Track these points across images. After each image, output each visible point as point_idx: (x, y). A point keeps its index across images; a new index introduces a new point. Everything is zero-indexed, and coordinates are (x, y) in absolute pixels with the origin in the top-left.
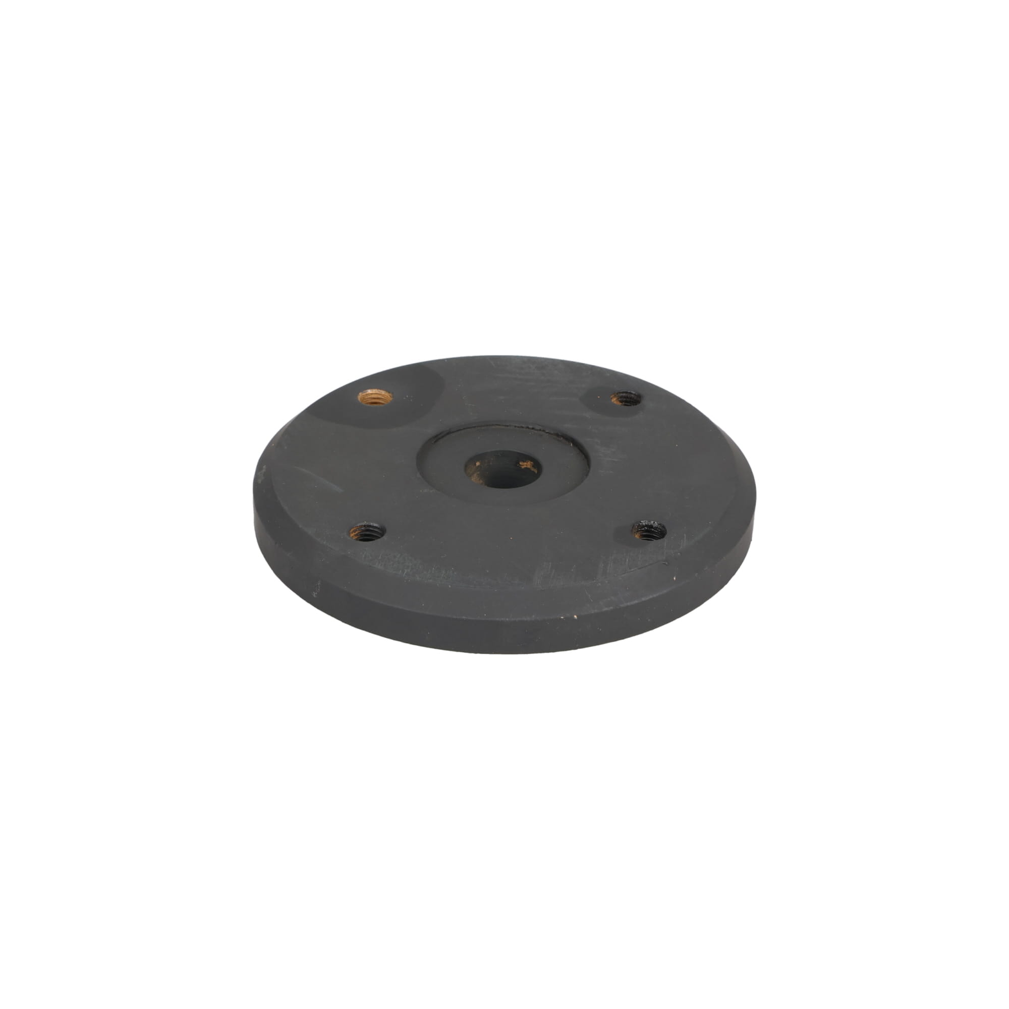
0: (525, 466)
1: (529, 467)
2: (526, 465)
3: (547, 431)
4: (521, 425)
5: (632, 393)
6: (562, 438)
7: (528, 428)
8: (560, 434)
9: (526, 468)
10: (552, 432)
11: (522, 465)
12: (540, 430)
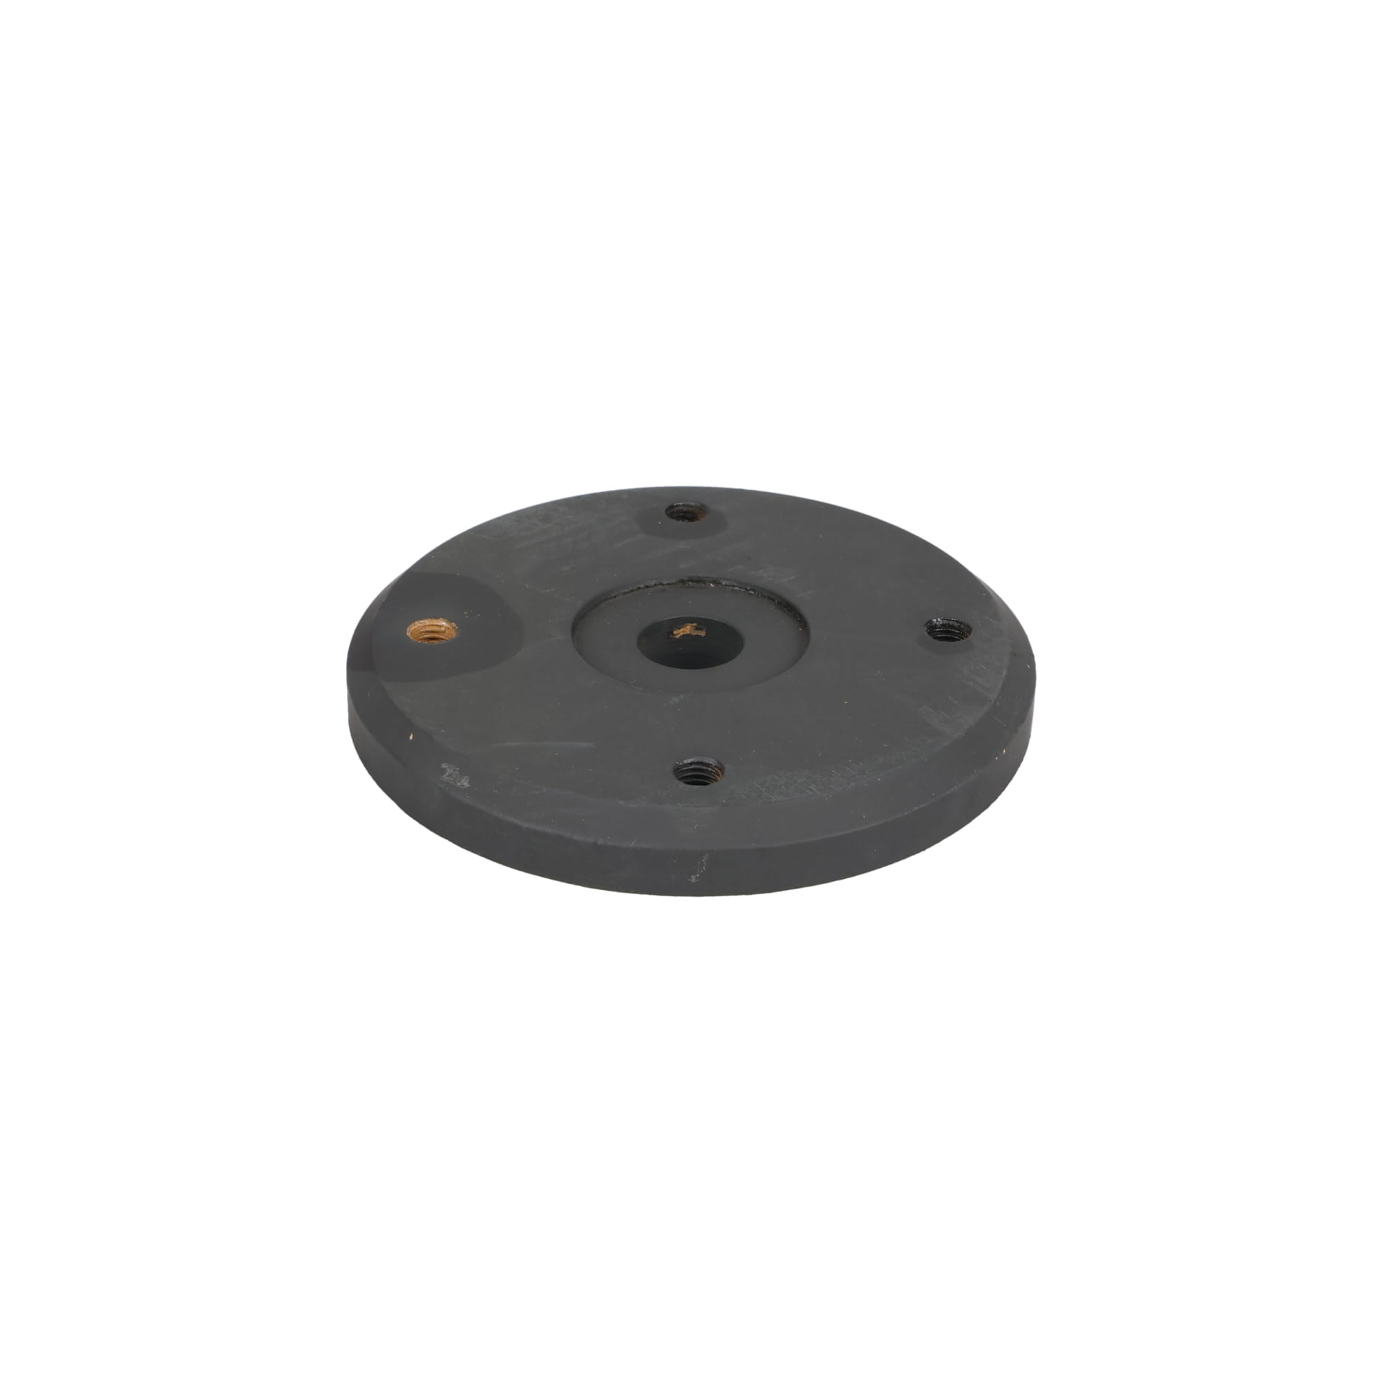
0: (682, 634)
1: (688, 632)
2: (683, 632)
3: (665, 583)
4: (631, 588)
5: (679, 505)
6: (690, 583)
7: (639, 588)
8: (685, 579)
9: (683, 635)
10: (673, 581)
11: (676, 635)
12: (655, 585)
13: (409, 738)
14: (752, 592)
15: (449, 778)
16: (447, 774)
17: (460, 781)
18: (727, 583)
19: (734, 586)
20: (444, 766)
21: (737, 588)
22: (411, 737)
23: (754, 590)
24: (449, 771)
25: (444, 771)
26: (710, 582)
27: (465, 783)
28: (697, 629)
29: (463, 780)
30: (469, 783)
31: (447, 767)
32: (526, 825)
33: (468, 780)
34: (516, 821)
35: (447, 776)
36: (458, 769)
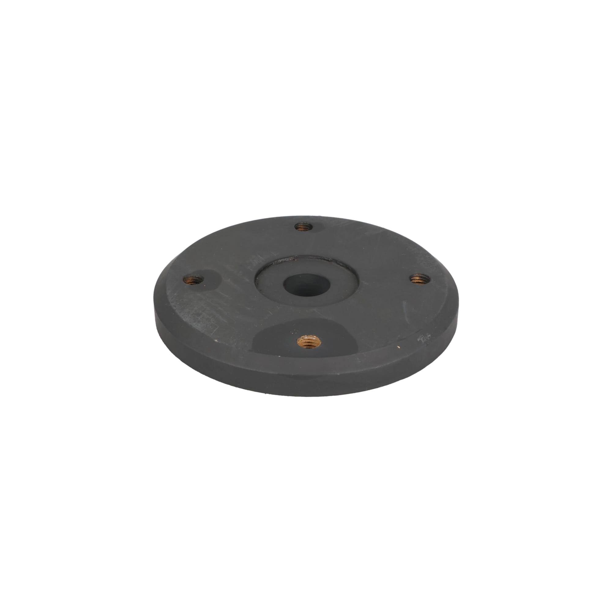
13: (399, 348)
16: (422, 340)
20: (418, 340)
24: (422, 339)
27: (429, 336)
31: (419, 339)
36: (422, 335)
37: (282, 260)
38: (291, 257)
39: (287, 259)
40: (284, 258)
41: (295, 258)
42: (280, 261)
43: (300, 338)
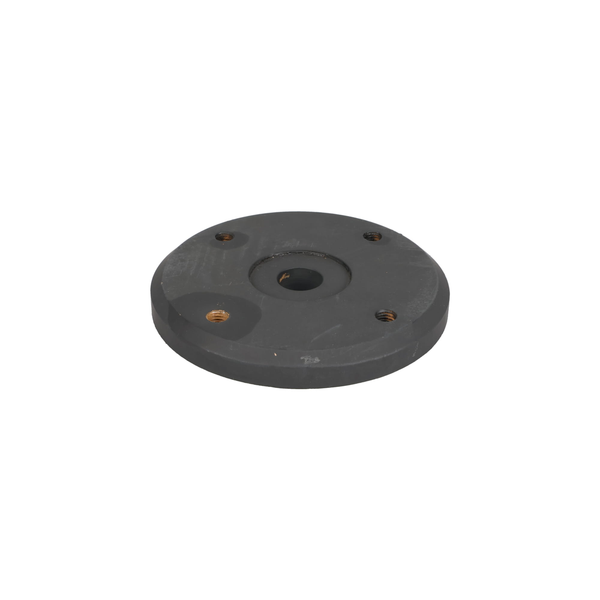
1: (286, 277)
2: (284, 277)
13: (275, 356)
14: (290, 254)
15: (308, 362)
16: (306, 360)
17: (314, 360)
18: (279, 254)
19: (281, 254)
20: (302, 358)
21: (283, 254)
22: (276, 355)
23: (290, 252)
24: (306, 359)
25: (304, 360)
26: (272, 256)
27: (317, 360)
28: (286, 275)
29: (316, 359)
30: (319, 359)
31: (303, 358)
32: (354, 363)
33: (318, 358)
34: (349, 364)
35: (307, 361)
36: (310, 356)
37: (313, 253)
38: (323, 253)
39: (319, 254)
40: (316, 252)
41: (326, 256)
42: (311, 253)
43: (218, 311)
